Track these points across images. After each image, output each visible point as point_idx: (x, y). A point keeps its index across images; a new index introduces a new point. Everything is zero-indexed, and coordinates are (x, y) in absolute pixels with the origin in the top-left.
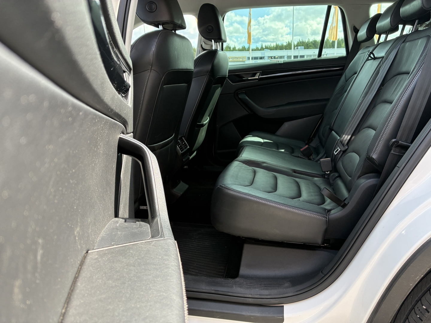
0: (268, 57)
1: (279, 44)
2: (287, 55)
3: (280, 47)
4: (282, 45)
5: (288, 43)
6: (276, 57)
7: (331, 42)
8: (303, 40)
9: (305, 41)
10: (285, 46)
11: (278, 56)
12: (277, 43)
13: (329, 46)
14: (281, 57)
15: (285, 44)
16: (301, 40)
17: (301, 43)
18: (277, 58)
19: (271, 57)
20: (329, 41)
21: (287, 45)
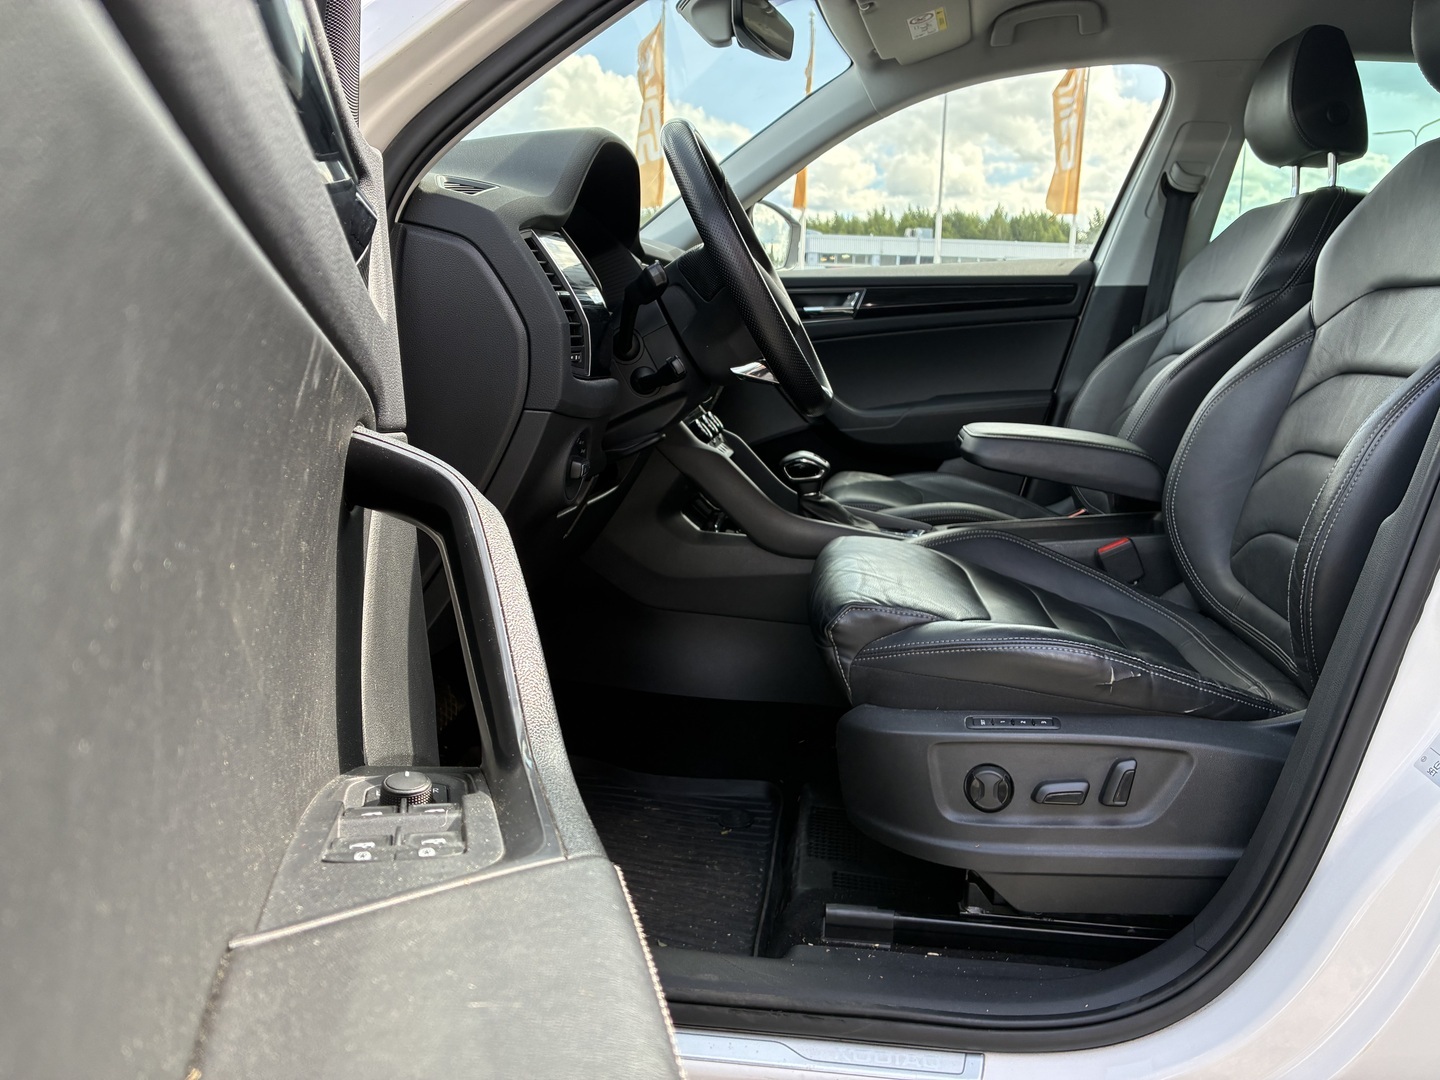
0: (819, 254)
1: (845, 217)
2: (879, 253)
3: (848, 225)
4: (855, 222)
5: (873, 214)
6: (844, 257)
7: (1009, 220)
8: (921, 210)
9: (926, 213)
10: (865, 224)
11: (851, 256)
12: (839, 214)
13: (1003, 233)
14: (860, 259)
15: (863, 218)
16: (914, 210)
17: (914, 217)
18: (849, 260)
19: (828, 257)
20: (1003, 217)
21: (870, 220)
